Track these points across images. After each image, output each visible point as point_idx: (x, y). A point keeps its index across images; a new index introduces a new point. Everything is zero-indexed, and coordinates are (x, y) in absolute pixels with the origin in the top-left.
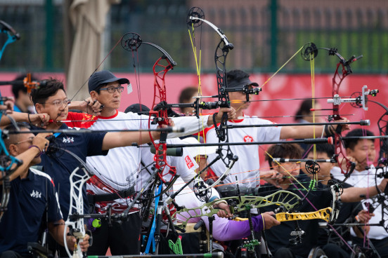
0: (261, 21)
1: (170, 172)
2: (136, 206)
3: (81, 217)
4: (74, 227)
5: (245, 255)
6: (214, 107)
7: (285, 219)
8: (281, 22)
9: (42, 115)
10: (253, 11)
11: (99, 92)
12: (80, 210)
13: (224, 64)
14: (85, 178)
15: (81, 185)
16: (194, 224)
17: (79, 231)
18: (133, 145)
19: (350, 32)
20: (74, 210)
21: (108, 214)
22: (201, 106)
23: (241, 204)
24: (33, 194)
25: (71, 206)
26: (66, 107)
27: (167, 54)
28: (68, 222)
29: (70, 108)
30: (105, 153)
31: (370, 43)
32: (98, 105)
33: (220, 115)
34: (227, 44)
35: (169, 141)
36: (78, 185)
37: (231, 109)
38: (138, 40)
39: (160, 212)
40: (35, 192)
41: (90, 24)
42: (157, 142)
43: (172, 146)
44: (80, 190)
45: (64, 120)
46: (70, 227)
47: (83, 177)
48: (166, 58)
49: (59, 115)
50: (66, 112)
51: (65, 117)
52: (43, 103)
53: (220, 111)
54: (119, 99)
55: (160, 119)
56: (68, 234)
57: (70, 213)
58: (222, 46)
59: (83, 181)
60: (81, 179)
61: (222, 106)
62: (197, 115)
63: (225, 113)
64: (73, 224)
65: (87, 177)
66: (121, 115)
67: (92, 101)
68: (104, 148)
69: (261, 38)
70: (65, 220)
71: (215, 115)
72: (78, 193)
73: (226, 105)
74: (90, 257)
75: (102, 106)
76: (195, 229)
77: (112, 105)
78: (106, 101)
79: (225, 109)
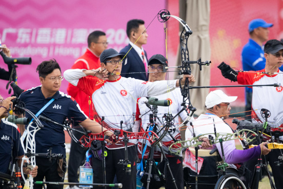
3: (33, 155)
5: (259, 171)
11: (105, 64)
12: (33, 151)
13: (186, 44)
14: (36, 129)
15: (34, 134)
17: (30, 164)
20: (29, 150)
21: (49, 154)
24: (3, 138)
25: (27, 147)
32: (106, 72)
33: (184, 79)
36: (32, 133)
40: (5, 136)
44: (33, 136)
47: (35, 128)
59: (35, 131)
60: (34, 129)
63: (187, 78)
65: (38, 128)
71: (181, 79)
72: (32, 138)
73: (187, 73)
74: (37, 182)
75: (109, 73)
76: (211, 154)
77: (114, 73)
78: (111, 70)
79: (187, 76)
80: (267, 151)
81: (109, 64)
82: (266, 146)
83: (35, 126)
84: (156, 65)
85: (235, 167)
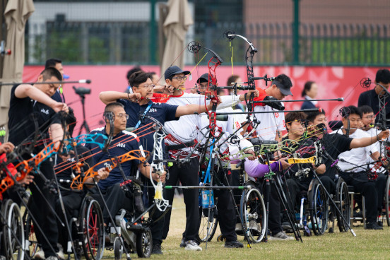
0: (289, 32)
1: (218, 130)
2: (196, 152)
3: (161, 161)
4: (156, 168)
5: (269, 184)
6: (247, 89)
7: (293, 163)
8: (302, 32)
9: (136, 94)
10: (284, 25)
11: (171, 80)
12: (160, 157)
13: (251, 62)
15: (161, 141)
16: (236, 165)
17: (159, 170)
18: (195, 113)
19: (345, 38)
20: (156, 157)
22: (238, 88)
23: (261, 150)
25: (155, 154)
26: (152, 89)
27: (216, 55)
28: (153, 164)
29: (155, 90)
30: (177, 119)
31: (359, 46)
32: (172, 88)
33: (249, 94)
34: (253, 49)
35: (217, 111)
36: (159, 140)
37: (256, 90)
38: (198, 46)
39: (213, 157)
41: (176, 35)
42: (210, 112)
43: (219, 114)
44: (160, 143)
45: (151, 97)
46: (154, 167)
48: (216, 57)
49: (147, 94)
50: (152, 92)
51: (152, 96)
52: (137, 87)
53: (249, 92)
54: (184, 84)
55: (212, 96)
56: (153, 172)
57: (154, 159)
58: (250, 50)
59: (162, 138)
60: (161, 136)
61: (250, 89)
62: (236, 94)
63: (252, 93)
64: (156, 165)
65: (164, 135)
66: (185, 94)
67: (167, 86)
68: (177, 116)
69: (289, 43)
70: (150, 163)
71: (246, 94)
72: (159, 145)
73: (253, 88)
74: (167, 187)
75: (175, 89)
76: (237, 167)
77: (180, 88)
78: (177, 85)
79: (252, 91)
80: (287, 165)
81: (174, 80)
82: (286, 161)
83: (162, 133)
84: (204, 84)
85: (254, 180)
